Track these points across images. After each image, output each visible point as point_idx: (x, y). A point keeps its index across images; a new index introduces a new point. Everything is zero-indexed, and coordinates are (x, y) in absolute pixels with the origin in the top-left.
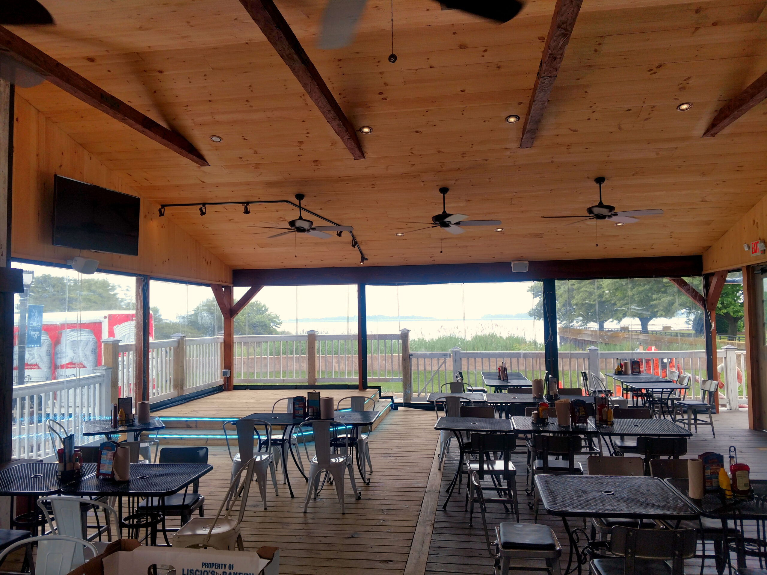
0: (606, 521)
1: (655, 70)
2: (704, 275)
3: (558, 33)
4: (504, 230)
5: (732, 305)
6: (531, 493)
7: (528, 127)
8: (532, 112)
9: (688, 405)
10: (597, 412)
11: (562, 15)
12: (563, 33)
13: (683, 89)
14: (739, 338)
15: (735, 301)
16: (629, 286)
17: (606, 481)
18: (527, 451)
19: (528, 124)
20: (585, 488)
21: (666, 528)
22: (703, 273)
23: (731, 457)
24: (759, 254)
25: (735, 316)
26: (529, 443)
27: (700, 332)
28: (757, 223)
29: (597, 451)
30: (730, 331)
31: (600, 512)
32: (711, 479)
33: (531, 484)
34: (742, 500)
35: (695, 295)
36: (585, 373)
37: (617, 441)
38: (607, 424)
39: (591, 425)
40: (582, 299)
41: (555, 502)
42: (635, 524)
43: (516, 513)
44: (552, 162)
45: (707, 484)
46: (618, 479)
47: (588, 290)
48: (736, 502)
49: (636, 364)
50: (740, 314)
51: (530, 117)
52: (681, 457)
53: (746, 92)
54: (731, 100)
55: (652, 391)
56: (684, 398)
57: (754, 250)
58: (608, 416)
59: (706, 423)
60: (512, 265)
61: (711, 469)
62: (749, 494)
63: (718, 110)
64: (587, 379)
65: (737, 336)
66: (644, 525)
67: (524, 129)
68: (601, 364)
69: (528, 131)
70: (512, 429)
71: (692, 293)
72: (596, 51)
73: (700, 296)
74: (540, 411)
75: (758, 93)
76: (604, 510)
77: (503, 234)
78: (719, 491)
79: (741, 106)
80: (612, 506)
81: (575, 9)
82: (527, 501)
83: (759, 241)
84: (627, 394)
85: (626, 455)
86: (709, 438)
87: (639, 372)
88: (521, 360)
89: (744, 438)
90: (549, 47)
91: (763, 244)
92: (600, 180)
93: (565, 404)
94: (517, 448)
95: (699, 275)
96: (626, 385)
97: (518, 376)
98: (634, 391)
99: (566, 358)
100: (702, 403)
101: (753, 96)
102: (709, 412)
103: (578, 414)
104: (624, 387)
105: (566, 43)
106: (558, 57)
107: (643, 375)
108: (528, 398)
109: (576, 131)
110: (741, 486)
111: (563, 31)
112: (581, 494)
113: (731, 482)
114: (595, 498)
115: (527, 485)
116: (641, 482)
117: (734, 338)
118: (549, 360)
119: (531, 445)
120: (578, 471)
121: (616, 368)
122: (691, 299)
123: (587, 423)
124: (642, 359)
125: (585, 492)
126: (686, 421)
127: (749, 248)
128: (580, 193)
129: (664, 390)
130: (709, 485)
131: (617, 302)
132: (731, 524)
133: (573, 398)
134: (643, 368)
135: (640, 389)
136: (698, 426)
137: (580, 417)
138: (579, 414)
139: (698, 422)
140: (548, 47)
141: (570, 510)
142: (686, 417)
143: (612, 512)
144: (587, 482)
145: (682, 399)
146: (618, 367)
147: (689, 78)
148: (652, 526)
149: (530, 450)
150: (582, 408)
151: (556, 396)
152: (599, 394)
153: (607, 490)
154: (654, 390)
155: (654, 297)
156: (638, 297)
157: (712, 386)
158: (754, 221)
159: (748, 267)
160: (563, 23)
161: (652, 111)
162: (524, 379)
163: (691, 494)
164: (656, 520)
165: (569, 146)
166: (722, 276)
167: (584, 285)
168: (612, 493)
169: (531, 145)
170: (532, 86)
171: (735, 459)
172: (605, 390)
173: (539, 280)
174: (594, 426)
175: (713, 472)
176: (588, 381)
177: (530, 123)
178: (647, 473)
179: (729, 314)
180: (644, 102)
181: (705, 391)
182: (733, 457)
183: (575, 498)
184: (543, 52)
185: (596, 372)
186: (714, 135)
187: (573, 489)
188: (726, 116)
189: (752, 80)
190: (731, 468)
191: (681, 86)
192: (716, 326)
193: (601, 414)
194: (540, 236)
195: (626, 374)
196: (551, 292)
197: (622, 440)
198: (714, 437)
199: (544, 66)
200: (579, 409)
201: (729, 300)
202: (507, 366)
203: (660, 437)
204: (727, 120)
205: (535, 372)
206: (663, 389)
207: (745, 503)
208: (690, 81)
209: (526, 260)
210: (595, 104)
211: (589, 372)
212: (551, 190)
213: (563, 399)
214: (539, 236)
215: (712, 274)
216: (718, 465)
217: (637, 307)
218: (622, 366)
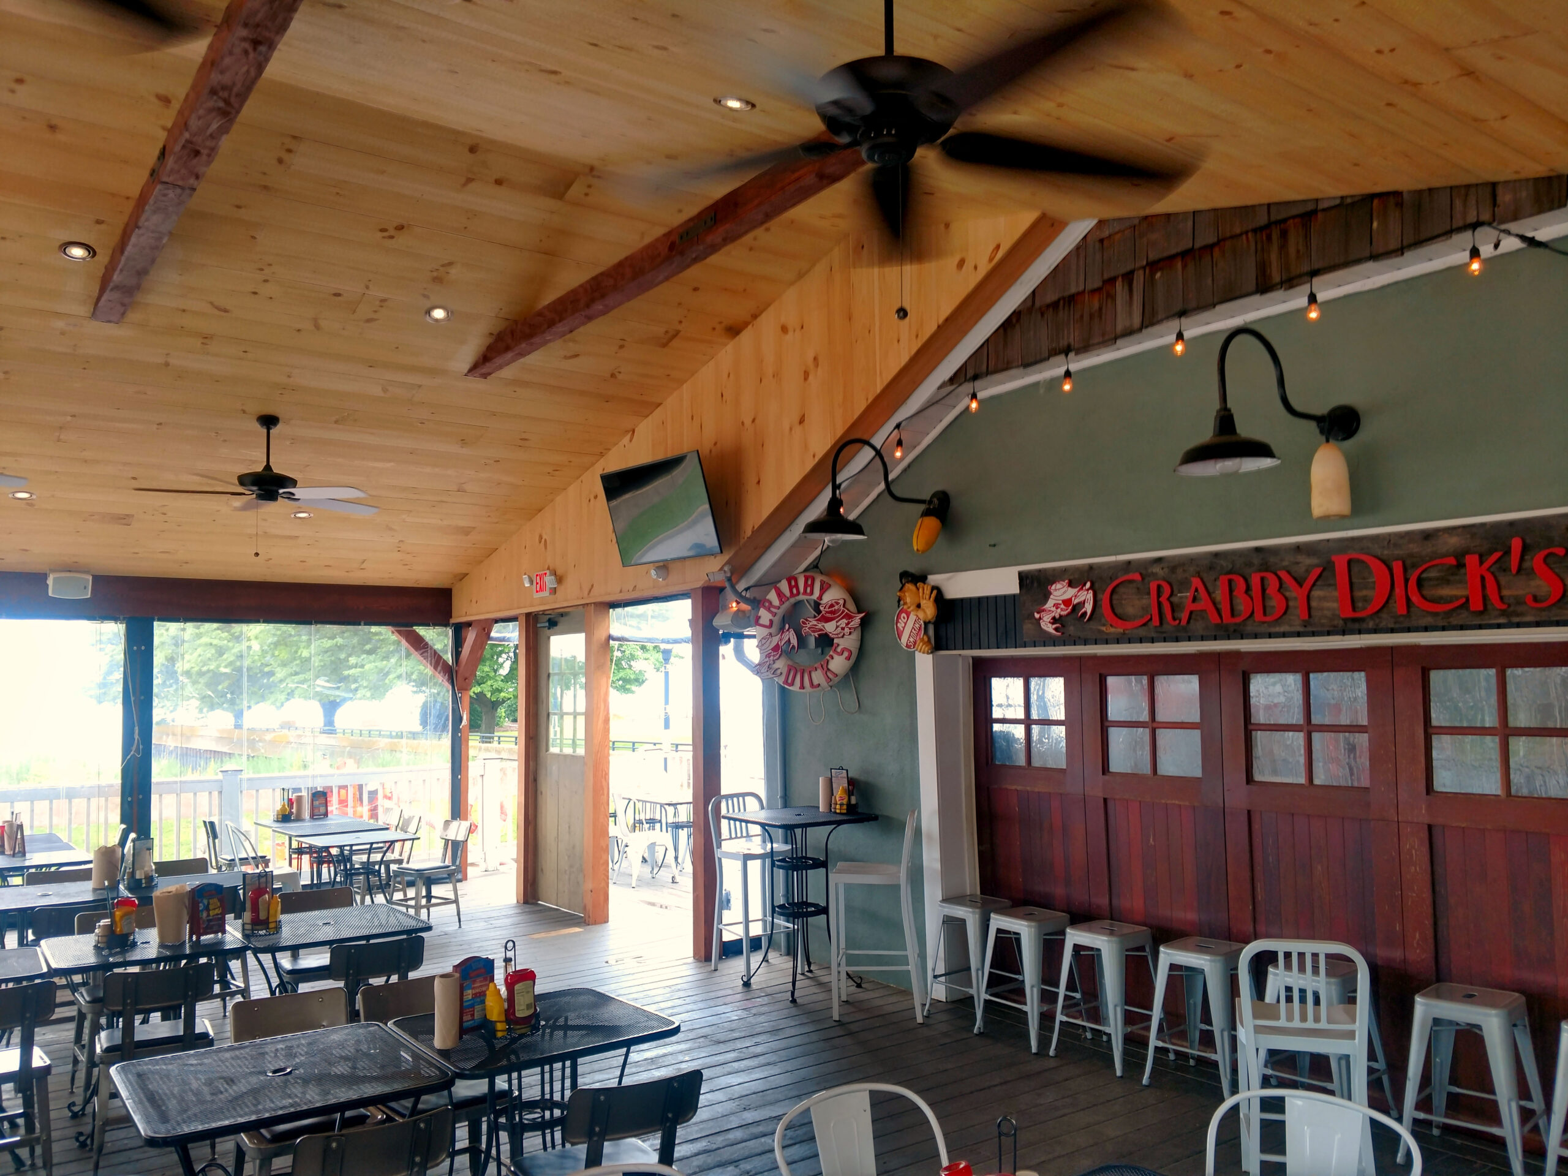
0: (270, 1132)
1: (392, 232)
2: (453, 624)
3: (211, 104)
4: (34, 497)
5: (491, 678)
6: (83, 1109)
7: (116, 278)
8: (129, 249)
9: (417, 870)
10: (248, 905)
11: (222, 72)
12: (219, 109)
13: (438, 280)
14: (499, 737)
15: (495, 671)
16: (304, 638)
17: (273, 1050)
18: (75, 1013)
19: (117, 272)
20: (230, 1072)
21: (389, 1119)
22: (452, 621)
23: (507, 960)
24: (546, 594)
25: (494, 699)
26: (83, 996)
27: (443, 731)
28: (545, 540)
29: (238, 987)
30: (483, 727)
31: (267, 1115)
32: (472, 1006)
33: (82, 1089)
34: (522, 1036)
35: (437, 660)
36: (212, 824)
37: (286, 962)
38: (267, 928)
39: (233, 934)
40: (201, 661)
41: (164, 1118)
42: (328, 1126)
43: (45, 1166)
44: (167, 364)
45: (465, 1018)
46: (299, 1038)
47: (215, 642)
48: (514, 1040)
49: (320, 797)
50: (503, 694)
51: (123, 259)
52: (412, 975)
53: (540, 314)
54: (516, 322)
55: (351, 850)
56: (409, 859)
57: (538, 586)
58: (271, 912)
59: (446, 901)
60: (50, 582)
61: (473, 988)
62: (533, 1022)
63: (495, 333)
64: (215, 836)
65: (496, 734)
66: (346, 1123)
67: (105, 282)
68: (247, 803)
69: (116, 288)
70: (45, 970)
71: (431, 657)
72: (280, 161)
73: (445, 663)
74: (117, 919)
75: (560, 321)
76: (274, 1110)
77: (31, 505)
78: (485, 1027)
79: (530, 336)
80: (290, 1097)
81: (253, 72)
82: (72, 1132)
83: (548, 572)
84: (300, 860)
85: (304, 988)
86: (451, 929)
87: (326, 814)
88: (61, 804)
89: (508, 921)
90: (186, 124)
91: (553, 577)
92: (269, 421)
93: (178, 897)
94: (57, 1010)
95: (445, 624)
96: (299, 842)
97: (51, 842)
98: (315, 852)
99: (169, 793)
100: (442, 865)
101: (551, 324)
102: (454, 880)
103: (205, 914)
104: (295, 845)
105: (224, 130)
106: (205, 152)
107: (331, 819)
108: (81, 892)
109: (226, 311)
110: (521, 1012)
111: (221, 104)
112: (221, 1085)
113: (506, 1005)
114: (255, 1088)
115: (72, 1092)
116: (344, 1037)
117: (490, 738)
118: (129, 799)
119: (88, 999)
120: (204, 1040)
121: (279, 807)
122: (429, 670)
123: (224, 932)
124: (331, 788)
125: (230, 1081)
126: (412, 903)
127: (531, 582)
128: (225, 441)
129: (375, 846)
130: (469, 1017)
131: (278, 669)
132: (501, 1083)
133: (190, 882)
134: (334, 807)
135: (327, 849)
136: (432, 909)
137: (209, 921)
138: (208, 915)
139: (433, 901)
140: (182, 124)
141: (200, 1128)
142: (411, 893)
143: (292, 1110)
144: (233, 1058)
145: (405, 861)
146: (284, 806)
147: (450, 264)
148: (361, 1120)
149: (84, 1011)
150: (215, 900)
151: (150, 879)
152: (241, 865)
153: (278, 1067)
154: (354, 848)
155: (353, 660)
156: (321, 661)
157: (457, 830)
158: (541, 537)
159: (528, 615)
160: (224, 88)
161: (382, 306)
162: (68, 847)
163: (438, 1043)
164: (371, 1108)
165: (206, 338)
166: (484, 629)
167: (207, 632)
168: (288, 1070)
169: (120, 318)
170: (135, 191)
171: (513, 962)
172: (254, 855)
173: (115, 619)
174: (239, 935)
175: (475, 994)
176: (217, 841)
177: (121, 270)
178: (353, 1016)
179: (485, 695)
180: (367, 287)
181: (447, 841)
182: (510, 960)
183: (209, 1098)
184: (169, 131)
185: (236, 818)
186: (485, 376)
187: (203, 1081)
188: (508, 349)
189: (550, 297)
190: (506, 980)
191: (435, 274)
192: (470, 720)
193: (255, 909)
194: (124, 519)
195: (299, 819)
196: (143, 648)
197: (295, 957)
198: (460, 927)
199: (170, 162)
200: (209, 904)
201: (487, 669)
202: (25, 819)
203: (372, 941)
204: (509, 355)
205: (93, 829)
206: (372, 844)
207: (529, 1039)
208: (453, 271)
209: (87, 572)
210: (270, 265)
211: (221, 821)
212: (160, 424)
213: (167, 886)
214: (124, 521)
215: (469, 624)
216: (485, 979)
217: (328, 681)
218: (292, 804)
